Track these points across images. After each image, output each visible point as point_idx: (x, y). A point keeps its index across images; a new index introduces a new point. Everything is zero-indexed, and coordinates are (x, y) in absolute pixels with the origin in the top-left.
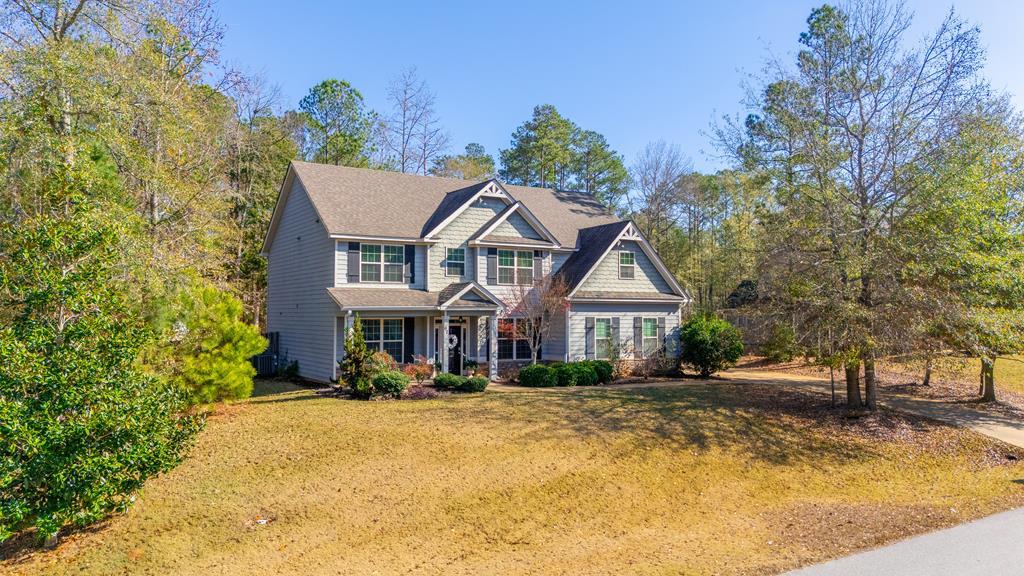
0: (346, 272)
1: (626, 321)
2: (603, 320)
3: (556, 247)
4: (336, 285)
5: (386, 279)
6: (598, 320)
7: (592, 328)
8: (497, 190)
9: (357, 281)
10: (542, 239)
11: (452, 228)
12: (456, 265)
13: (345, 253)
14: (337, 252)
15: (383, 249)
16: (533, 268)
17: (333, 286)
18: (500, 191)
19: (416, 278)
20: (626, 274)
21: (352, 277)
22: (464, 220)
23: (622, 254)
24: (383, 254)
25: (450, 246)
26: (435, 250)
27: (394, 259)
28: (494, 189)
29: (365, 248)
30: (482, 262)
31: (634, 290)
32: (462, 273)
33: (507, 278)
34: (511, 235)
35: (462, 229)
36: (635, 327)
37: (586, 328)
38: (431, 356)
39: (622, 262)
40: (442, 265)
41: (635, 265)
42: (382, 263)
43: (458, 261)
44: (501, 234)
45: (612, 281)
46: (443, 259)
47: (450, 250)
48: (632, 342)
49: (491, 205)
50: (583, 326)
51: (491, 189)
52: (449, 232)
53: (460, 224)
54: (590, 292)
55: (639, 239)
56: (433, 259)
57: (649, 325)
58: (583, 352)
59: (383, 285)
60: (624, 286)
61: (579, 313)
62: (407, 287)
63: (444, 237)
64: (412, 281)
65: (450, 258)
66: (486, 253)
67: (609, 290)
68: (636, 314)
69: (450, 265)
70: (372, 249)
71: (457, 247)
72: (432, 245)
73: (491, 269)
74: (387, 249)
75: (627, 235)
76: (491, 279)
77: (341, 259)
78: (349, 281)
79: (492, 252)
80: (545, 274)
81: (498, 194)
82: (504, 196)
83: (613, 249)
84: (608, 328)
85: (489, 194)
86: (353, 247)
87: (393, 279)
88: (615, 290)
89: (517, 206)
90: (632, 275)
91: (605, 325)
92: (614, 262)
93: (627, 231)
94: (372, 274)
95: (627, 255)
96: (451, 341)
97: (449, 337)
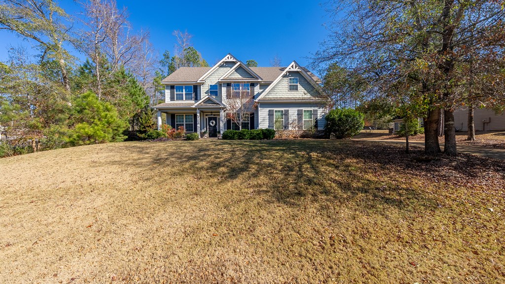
0: (170, 97)
1: (293, 112)
2: (279, 111)
3: (260, 80)
4: (166, 102)
5: (186, 99)
6: (276, 111)
7: (273, 115)
8: (231, 58)
9: (174, 100)
10: (254, 78)
11: (212, 77)
12: (214, 92)
13: (169, 90)
14: (166, 90)
15: (184, 87)
16: (249, 91)
20: (293, 88)
21: (172, 99)
22: (217, 73)
23: (290, 79)
24: (184, 90)
25: (211, 84)
26: (204, 86)
27: (189, 91)
28: (230, 58)
29: (177, 87)
30: (224, 90)
31: (297, 96)
32: (217, 94)
33: (237, 95)
34: (237, 77)
35: (217, 77)
36: (298, 115)
37: (269, 115)
39: (290, 83)
40: (207, 92)
41: (298, 84)
42: (184, 93)
43: (214, 90)
44: (232, 77)
45: (284, 92)
46: (208, 89)
47: (211, 86)
48: (297, 122)
49: (229, 65)
50: (267, 114)
51: (228, 58)
52: (210, 78)
53: (215, 75)
54: (271, 98)
55: (299, 70)
56: (204, 90)
57: (308, 114)
58: (267, 124)
59: (184, 102)
60: (291, 94)
61: (265, 108)
62: (194, 102)
63: (208, 80)
64: (196, 99)
65: (210, 89)
66: (226, 85)
67: (283, 97)
68: (299, 108)
69: (211, 92)
70: (180, 88)
71: (214, 84)
72: (203, 84)
73: (228, 92)
74: (186, 88)
75: (291, 68)
76: (228, 96)
77: (168, 92)
78: (171, 100)
79: (229, 85)
80: (256, 93)
81: (232, 60)
82: (234, 60)
83: (284, 76)
84: (282, 115)
85: (228, 60)
86: (172, 87)
87: (189, 99)
88: (286, 97)
89: (239, 63)
90: (297, 89)
91: (280, 114)
92: (286, 83)
93: (292, 67)
94: (180, 98)
95: (293, 79)
96: (213, 123)
97: (211, 121)
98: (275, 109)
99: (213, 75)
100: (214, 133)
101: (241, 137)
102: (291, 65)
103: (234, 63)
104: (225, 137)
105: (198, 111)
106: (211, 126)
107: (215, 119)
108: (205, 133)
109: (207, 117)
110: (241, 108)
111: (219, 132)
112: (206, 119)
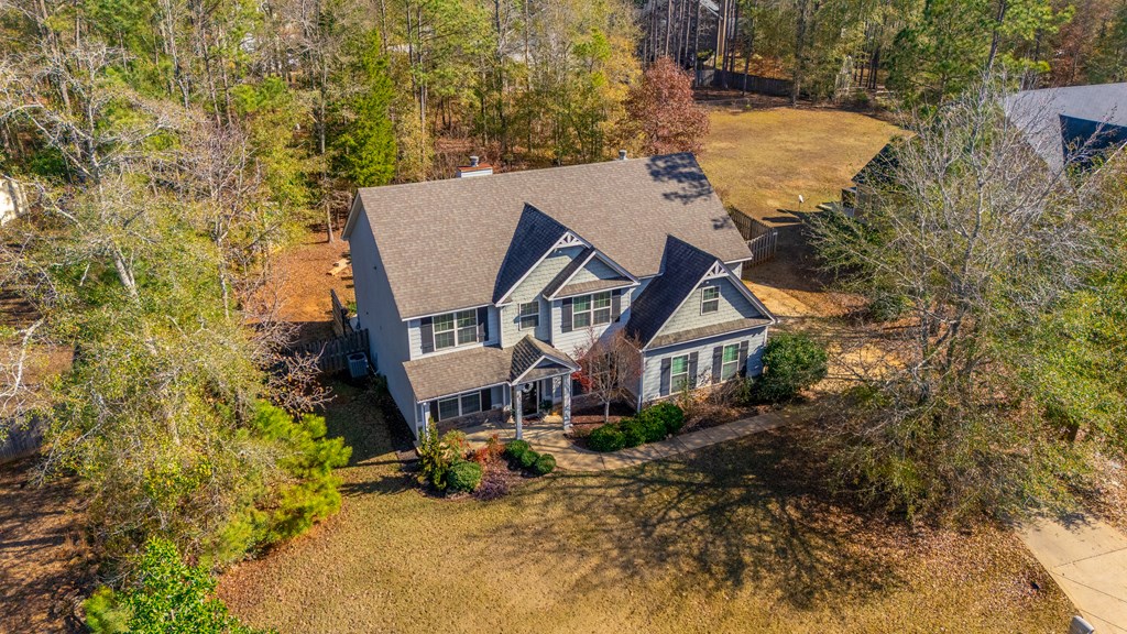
0: (420, 345)
1: (706, 352)
2: (680, 357)
3: (635, 284)
4: (412, 359)
5: (460, 342)
6: (675, 359)
7: (669, 367)
8: (572, 238)
9: (432, 350)
10: (621, 277)
12: (530, 318)
13: (419, 329)
14: (409, 330)
15: (455, 316)
16: (610, 307)
17: (409, 360)
18: (575, 239)
19: (490, 336)
20: (710, 307)
21: (427, 348)
23: (707, 291)
24: (455, 321)
25: (524, 302)
26: (508, 311)
27: (466, 323)
28: (569, 239)
29: (437, 322)
30: (557, 313)
31: (715, 323)
32: (537, 324)
33: (583, 322)
34: (588, 280)
36: (714, 357)
37: (662, 368)
38: (508, 403)
39: (705, 298)
40: (515, 321)
41: (720, 298)
42: (456, 329)
43: (532, 314)
44: (577, 282)
45: (693, 319)
46: (517, 315)
47: (523, 305)
48: (711, 371)
49: (567, 254)
50: (659, 368)
51: (566, 239)
52: (522, 289)
53: (533, 278)
55: (726, 275)
56: (506, 317)
57: (731, 351)
58: (658, 390)
59: (458, 348)
60: (706, 321)
61: (655, 357)
62: (481, 345)
63: (517, 294)
64: (486, 338)
65: (523, 313)
66: (561, 305)
67: (689, 329)
68: (718, 344)
69: (523, 320)
70: (445, 318)
71: (531, 301)
72: (504, 308)
73: (566, 316)
74: (460, 315)
75: (712, 274)
76: (566, 326)
77: (414, 335)
78: (424, 353)
79: (566, 301)
80: (623, 309)
81: (574, 243)
82: (580, 243)
84: (686, 363)
85: (564, 244)
86: (425, 323)
87: (467, 341)
88: (696, 327)
89: (593, 253)
90: (716, 308)
91: (682, 361)
92: (697, 301)
93: (713, 270)
94: (446, 341)
95: (711, 290)
96: (527, 386)
98: (673, 355)
100: (529, 407)
102: (711, 267)
106: (524, 394)
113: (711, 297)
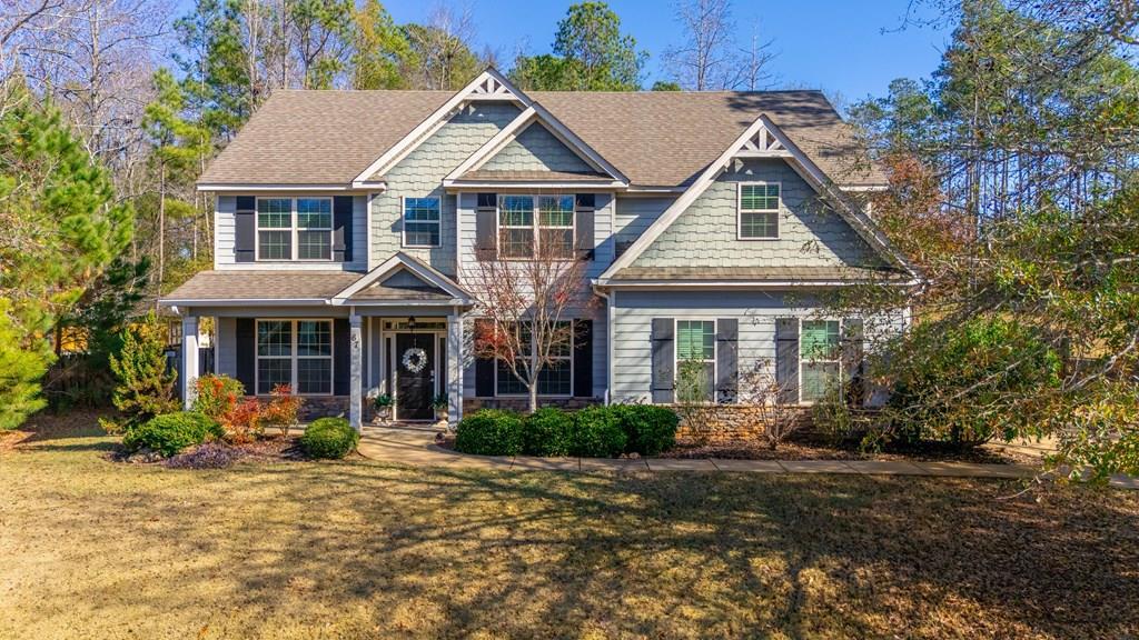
0: (233, 245)
1: (756, 325)
2: (696, 324)
3: (618, 184)
4: (217, 267)
5: (303, 254)
6: (682, 324)
7: (669, 339)
8: (497, 86)
9: (252, 260)
10: (593, 173)
11: (414, 163)
12: (422, 228)
13: (231, 215)
14: (216, 215)
15: (294, 204)
16: (574, 227)
18: (503, 88)
19: (352, 251)
20: (758, 227)
21: (243, 252)
22: (439, 147)
23: (746, 190)
24: (294, 215)
25: (412, 195)
26: (382, 202)
27: (314, 222)
28: (491, 85)
29: (263, 206)
30: (466, 220)
31: (775, 263)
32: (434, 241)
33: (520, 244)
34: (526, 167)
35: (435, 163)
36: (778, 340)
37: (652, 339)
39: (746, 204)
40: (395, 228)
41: (782, 209)
42: (295, 229)
43: (425, 221)
44: (505, 167)
45: (720, 245)
46: (398, 217)
47: (409, 201)
48: (772, 369)
49: (491, 117)
50: (647, 336)
51: (484, 85)
52: (408, 170)
53: (430, 156)
54: (662, 269)
55: (785, 154)
56: (379, 217)
58: (647, 386)
59: (296, 266)
60: (750, 254)
61: (637, 311)
62: (338, 267)
63: (399, 179)
64: (347, 257)
65: (409, 215)
66: (475, 203)
67: (712, 263)
68: (784, 312)
69: (409, 228)
70: (276, 207)
71: (423, 195)
72: (376, 194)
73: (484, 231)
74: (302, 207)
75: (752, 146)
76: (484, 250)
77: (224, 226)
78: (239, 259)
79: (485, 200)
80: (600, 237)
81: (501, 94)
82: (512, 97)
83: (722, 176)
84: (709, 340)
85: (482, 96)
86: (243, 204)
87: (315, 255)
88: (727, 263)
89: (530, 111)
90: (773, 231)
91: (699, 334)
92: (726, 206)
93: (755, 139)
94: (277, 248)
95: (760, 190)
96: (415, 359)
97: (410, 352)
98: (677, 314)
99: (421, 155)
100: (419, 404)
101: (533, 443)
102: (751, 132)
103: (511, 108)
104: (468, 441)
105: (355, 319)
106: (411, 374)
107: (426, 343)
108: (381, 403)
109: (392, 335)
110: (535, 308)
111: (444, 399)
112: (389, 340)
113: (760, 204)
